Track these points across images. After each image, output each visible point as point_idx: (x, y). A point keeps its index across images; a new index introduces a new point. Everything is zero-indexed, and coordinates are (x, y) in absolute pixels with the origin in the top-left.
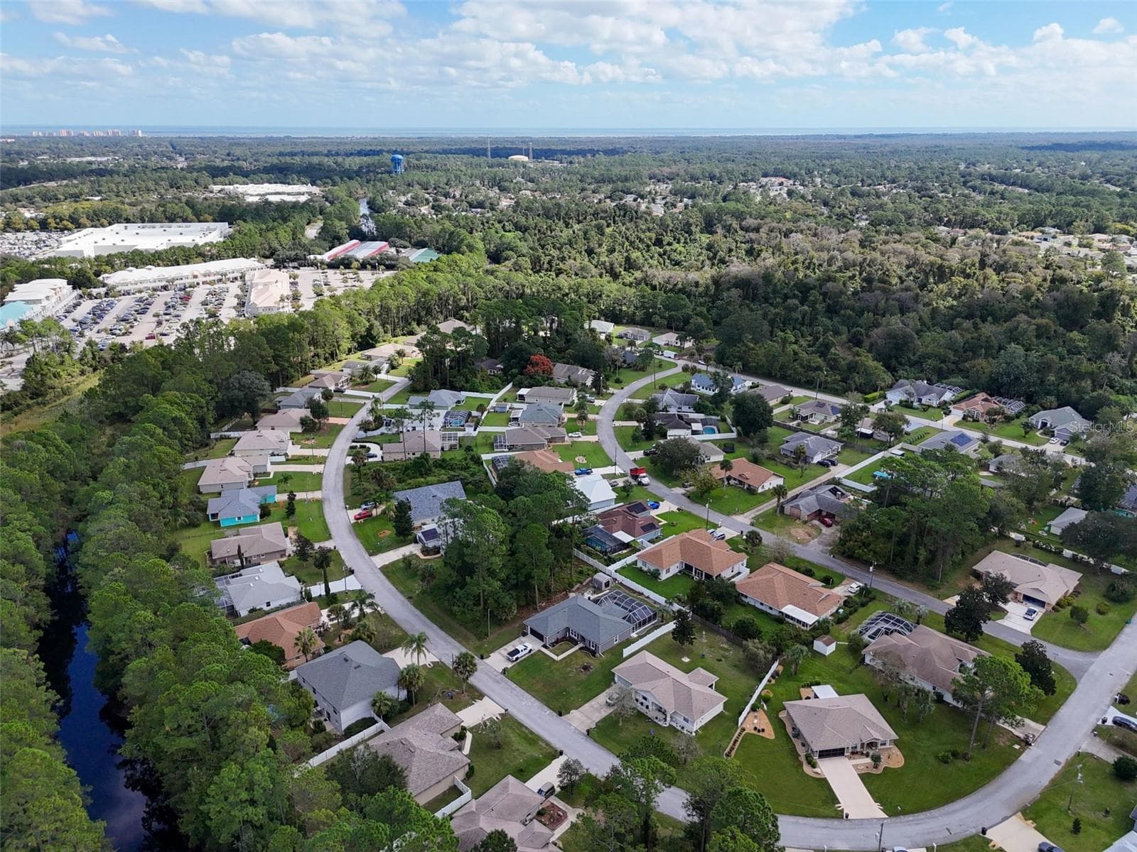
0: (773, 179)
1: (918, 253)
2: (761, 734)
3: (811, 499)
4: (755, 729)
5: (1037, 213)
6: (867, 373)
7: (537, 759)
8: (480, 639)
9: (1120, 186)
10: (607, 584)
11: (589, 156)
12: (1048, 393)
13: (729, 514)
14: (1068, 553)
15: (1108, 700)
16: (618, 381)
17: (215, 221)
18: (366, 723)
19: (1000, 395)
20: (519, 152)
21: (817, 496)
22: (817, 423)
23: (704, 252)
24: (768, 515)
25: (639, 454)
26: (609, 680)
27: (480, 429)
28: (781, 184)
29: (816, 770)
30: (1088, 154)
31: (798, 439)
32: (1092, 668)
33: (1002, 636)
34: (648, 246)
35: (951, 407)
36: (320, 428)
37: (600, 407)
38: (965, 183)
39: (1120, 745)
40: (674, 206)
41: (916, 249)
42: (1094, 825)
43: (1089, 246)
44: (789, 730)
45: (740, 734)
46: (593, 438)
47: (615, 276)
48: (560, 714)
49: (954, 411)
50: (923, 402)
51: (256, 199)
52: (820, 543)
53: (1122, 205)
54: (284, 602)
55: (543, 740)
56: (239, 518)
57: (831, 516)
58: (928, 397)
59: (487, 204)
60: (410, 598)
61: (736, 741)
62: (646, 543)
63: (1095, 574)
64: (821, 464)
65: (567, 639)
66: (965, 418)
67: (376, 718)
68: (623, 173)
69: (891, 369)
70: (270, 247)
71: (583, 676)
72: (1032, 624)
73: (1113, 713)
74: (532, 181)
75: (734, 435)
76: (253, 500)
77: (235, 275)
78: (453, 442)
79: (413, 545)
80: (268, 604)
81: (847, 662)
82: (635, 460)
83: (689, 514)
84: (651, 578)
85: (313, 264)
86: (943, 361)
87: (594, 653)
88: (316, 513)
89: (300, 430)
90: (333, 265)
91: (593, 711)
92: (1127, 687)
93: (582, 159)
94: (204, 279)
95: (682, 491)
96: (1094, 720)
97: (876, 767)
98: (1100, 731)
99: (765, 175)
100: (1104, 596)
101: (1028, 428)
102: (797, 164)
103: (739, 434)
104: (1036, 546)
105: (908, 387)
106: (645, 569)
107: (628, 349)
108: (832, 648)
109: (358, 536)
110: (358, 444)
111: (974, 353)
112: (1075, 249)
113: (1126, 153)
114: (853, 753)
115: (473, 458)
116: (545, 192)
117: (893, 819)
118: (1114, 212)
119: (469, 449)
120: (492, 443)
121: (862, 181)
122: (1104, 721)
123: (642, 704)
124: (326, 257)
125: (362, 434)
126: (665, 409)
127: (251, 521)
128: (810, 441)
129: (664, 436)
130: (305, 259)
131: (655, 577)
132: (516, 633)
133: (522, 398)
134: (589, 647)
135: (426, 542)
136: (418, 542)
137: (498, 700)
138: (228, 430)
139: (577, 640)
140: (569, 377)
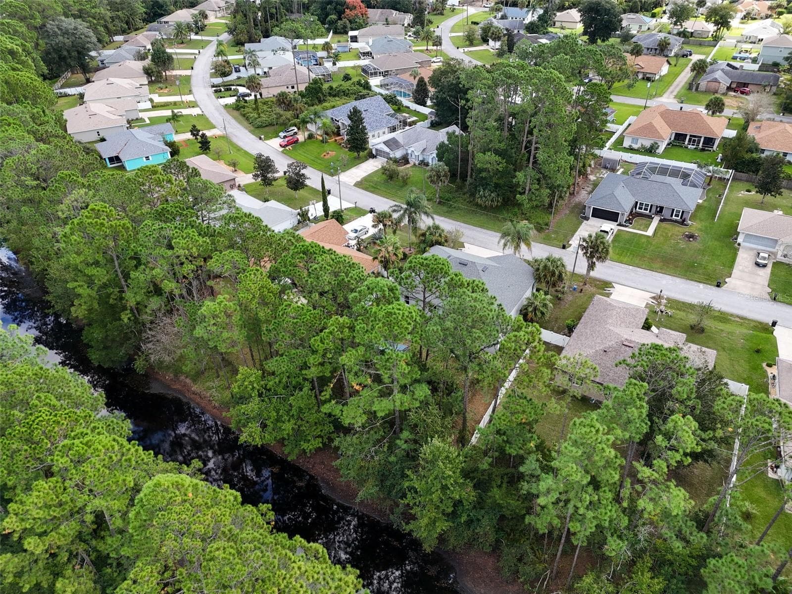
3: (720, 73)
7: (755, 335)
10: (619, 163)
13: (648, 98)
21: (723, 70)
22: (634, 32)
24: (685, 93)
27: (339, 64)
36: (166, 79)
48: (718, 286)
56: (147, 158)
65: (639, 215)
71: (698, 244)
76: (154, 139)
79: (372, 160)
84: (649, 153)
87: (680, 222)
89: (147, 82)
106: (635, 146)
110: (222, 88)
119: (348, 77)
125: (218, 80)
131: (651, 152)
132: (575, 219)
133: (354, 39)
134: (670, 218)
135: (391, 152)
136: (376, 157)
137: (633, 285)
138: (62, 87)
139: (650, 214)
140: (387, 19)
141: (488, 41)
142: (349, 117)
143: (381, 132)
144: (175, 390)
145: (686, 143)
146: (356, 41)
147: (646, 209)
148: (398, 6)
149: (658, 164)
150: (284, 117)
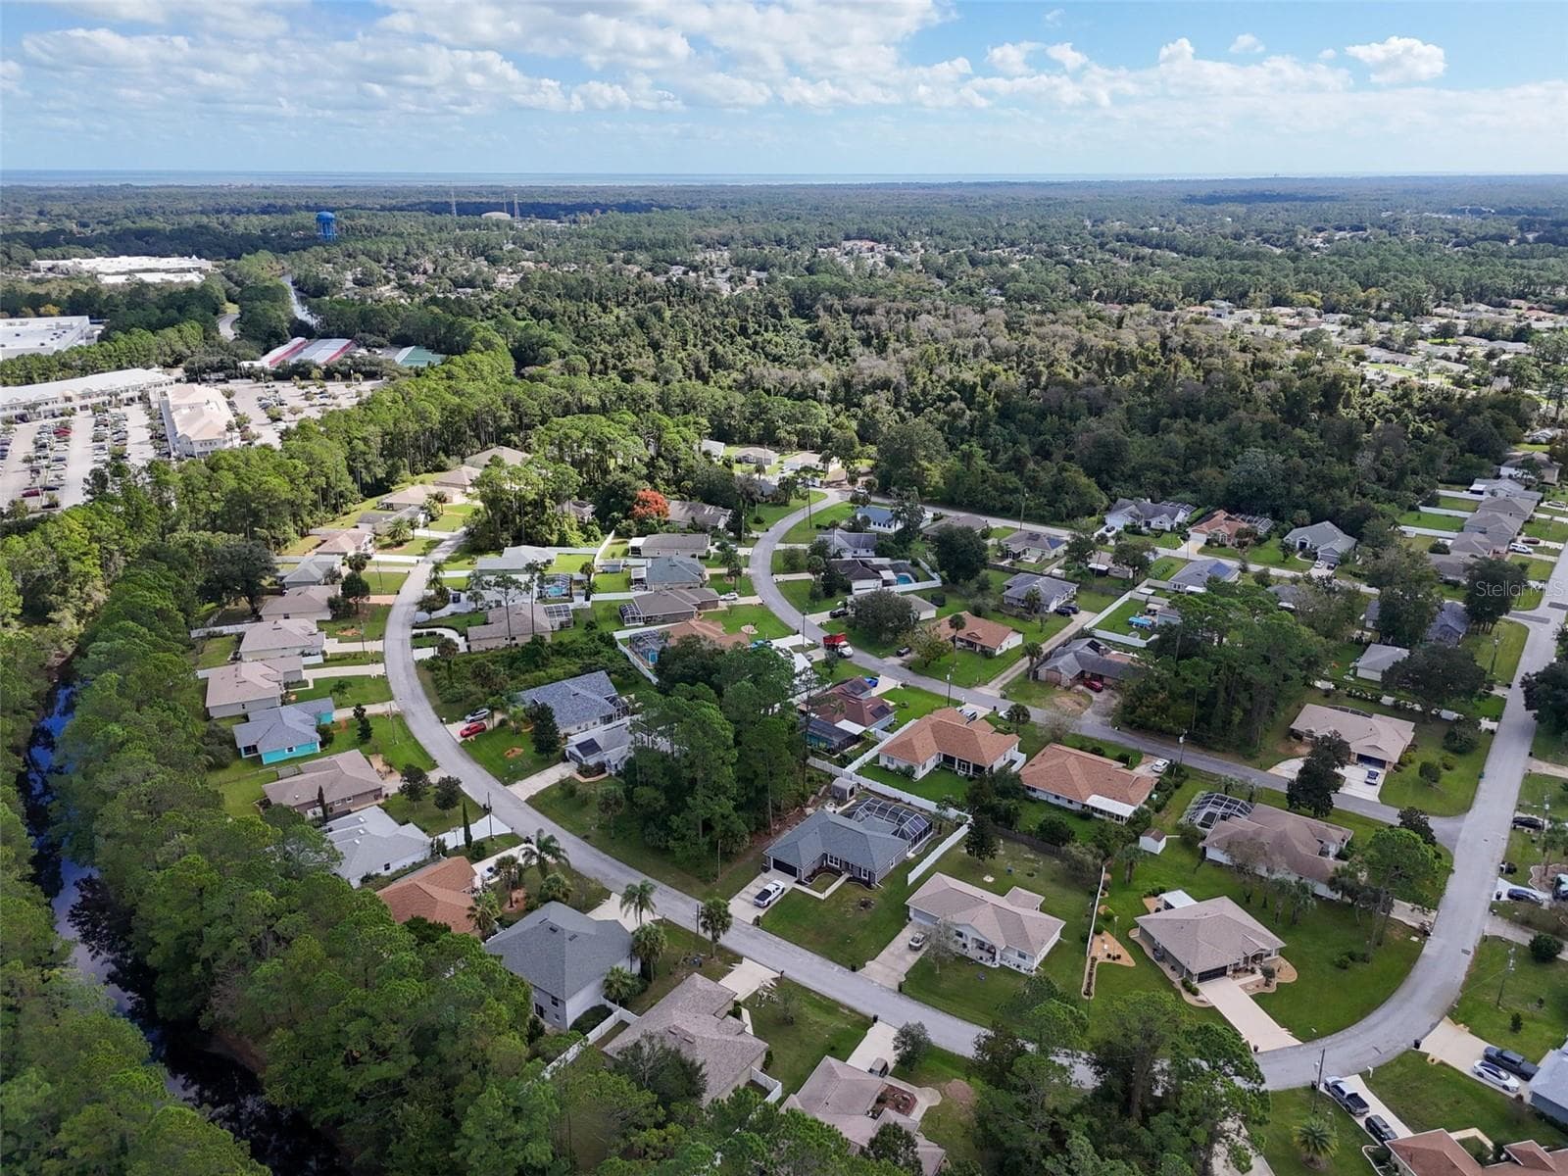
0: (859, 243)
1: (1085, 336)
2: (1117, 962)
3: (1069, 657)
4: (1109, 956)
5: (1202, 282)
6: (1078, 493)
7: (845, 1032)
8: (707, 882)
9: (1281, 247)
10: (852, 792)
11: (598, 212)
12: (1298, 507)
13: (969, 686)
14: (1387, 700)
15: (1493, 871)
16: (758, 521)
17: (63, 314)
18: (597, 1014)
19: (1241, 512)
20: (498, 207)
21: (1076, 653)
22: (1033, 560)
23: (808, 342)
24: (1020, 683)
25: (824, 616)
26: (901, 917)
27: (594, 597)
28: (872, 249)
29: (1200, 997)
30: (1232, 207)
31: (1022, 584)
32: (1462, 836)
33: (1350, 808)
34: (732, 336)
35: (1189, 530)
36: (357, 612)
37: (747, 557)
38: (1102, 246)
39: (1525, 923)
40: (743, 280)
41: (1080, 331)
42: (1532, 1019)
43: (1273, 322)
44: (1149, 952)
45: (1092, 966)
46: (755, 600)
47: (704, 379)
48: (854, 969)
49: (1193, 535)
50: (1153, 526)
51: (121, 279)
52: (1096, 713)
53: (1297, 271)
54: (408, 862)
55: (843, 1006)
56: (290, 749)
57: (1100, 678)
58: (1158, 519)
59: (479, 282)
60: (586, 838)
61: (1090, 975)
62: (880, 734)
63: (1425, 722)
64: (1060, 612)
65: (825, 870)
66: (1208, 542)
67: (609, 1005)
68: (661, 237)
69: (1104, 487)
70: (173, 352)
71: (865, 916)
72: (1377, 789)
73: (1505, 887)
74: (529, 247)
75: (937, 583)
76: (304, 722)
77: (130, 394)
78: (564, 619)
79: (561, 765)
80: (387, 867)
81: (1185, 858)
82: (821, 625)
83: (917, 690)
84: (904, 778)
85: (249, 375)
86: (1165, 473)
87: (868, 884)
88: (399, 732)
89: (329, 618)
90: (283, 374)
91: (896, 959)
92: (1508, 854)
93: (589, 217)
94: (83, 402)
95: (897, 661)
96: (1486, 898)
97: (1267, 985)
98: (1496, 909)
99: (848, 238)
100: (1444, 748)
101: (1287, 550)
102: (884, 222)
103: (944, 582)
104: (1349, 695)
105: (1132, 508)
106: (892, 767)
107: (756, 476)
108: (1163, 844)
109: (476, 760)
110: (424, 631)
111: (1199, 460)
112: (1257, 327)
113: (1274, 205)
114: (1235, 971)
115: (602, 638)
116: (555, 263)
117: (1310, 1045)
118: (1293, 279)
119: (591, 626)
120: (620, 615)
121: (975, 244)
122: (1498, 897)
123: (956, 942)
124: (265, 362)
125: (424, 616)
126: (838, 555)
127: (307, 751)
128: (1040, 583)
129: (848, 590)
130: (236, 368)
131: (901, 780)
132: (751, 870)
133: (636, 552)
134: (858, 877)
135: (584, 758)
136: (569, 760)
137: (764, 961)
138: (215, 624)
139: (838, 869)
140: (693, 519)
143: (590, 723)
146: (639, 554)
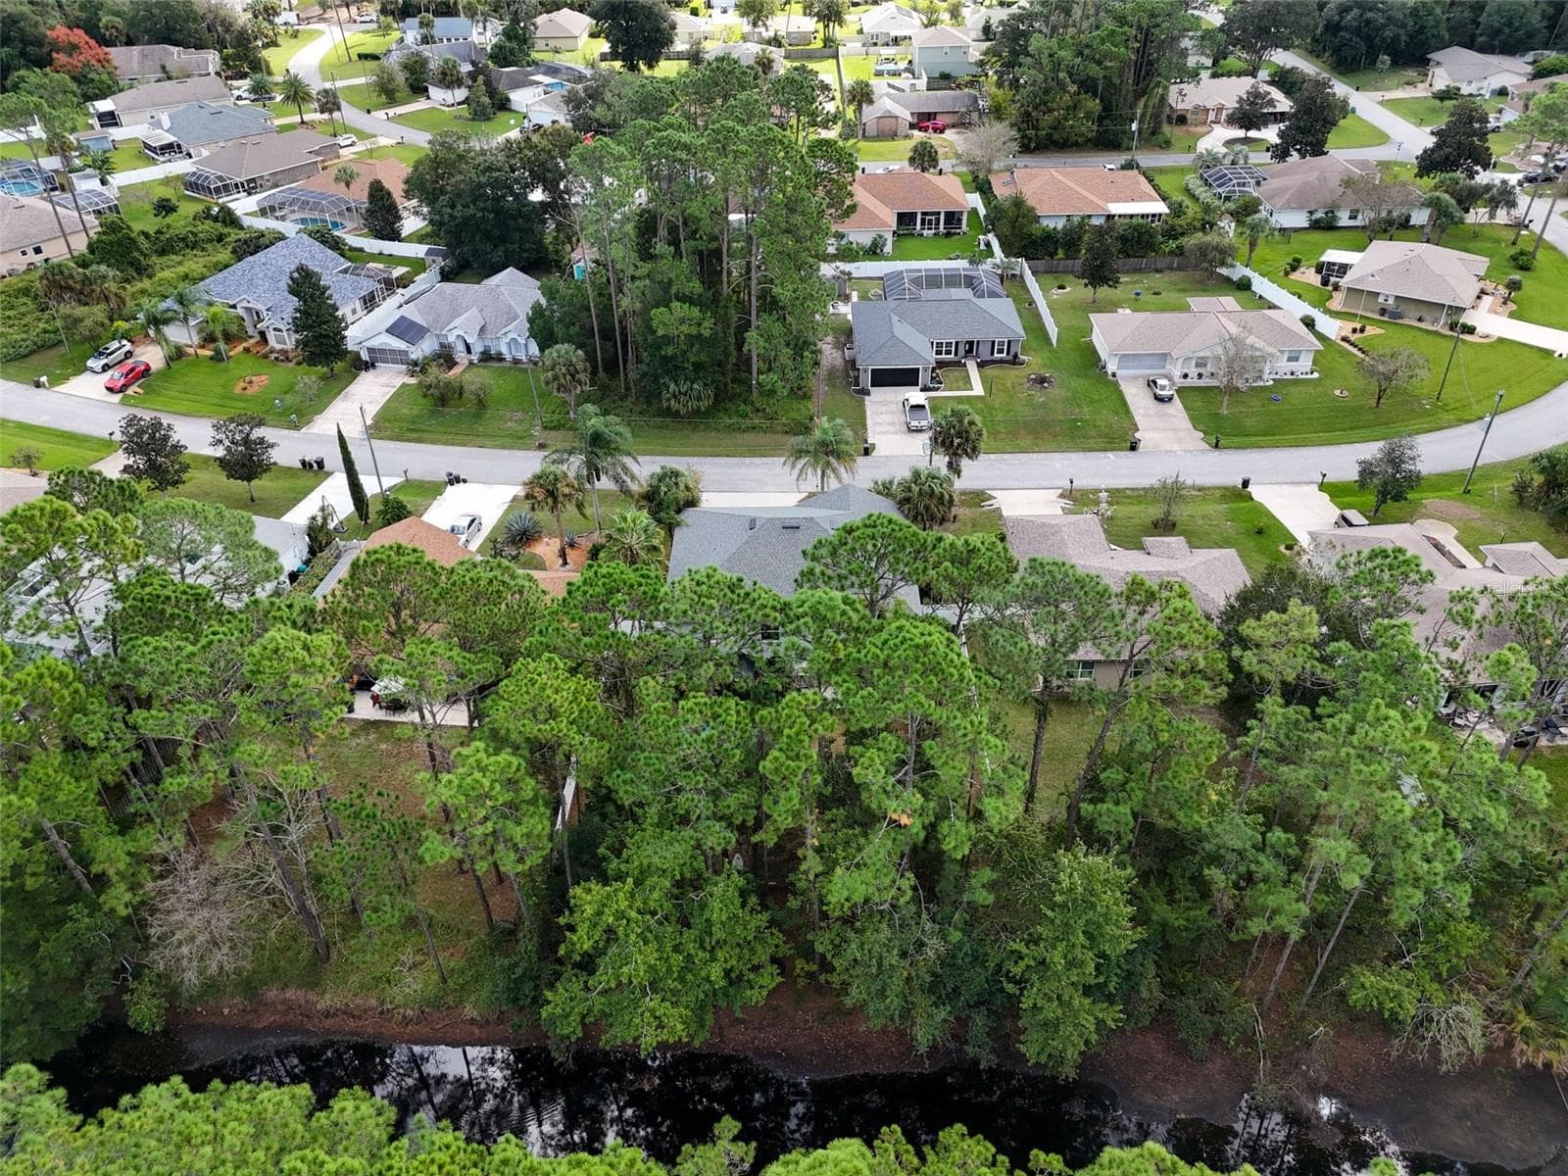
2: (1366, 333)
4: (1355, 330)
27: (114, 180)
29: (1480, 334)
44: (1374, 315)
48: (1133, 448)
71: (1059, 391)
87: (1011, 361)
91: (1162, 419)
97: (1505, 303)
119: (165, 207)
131: (875, 253)
132: (847, 398)
133: (110, 119)
134: (990, 358)
135: (412, 348)
136: (373, 366)
137: (1016, 484)
139: (957, 359)
140: (163, 68)
141: (426, 90)
142: (292, 292)
144: (270, 1030)
145: (918, 227)
146: (116, 124)
147: (948, 352)
148: (179, 36)
149: (920, 271)
150: (88, 322)
